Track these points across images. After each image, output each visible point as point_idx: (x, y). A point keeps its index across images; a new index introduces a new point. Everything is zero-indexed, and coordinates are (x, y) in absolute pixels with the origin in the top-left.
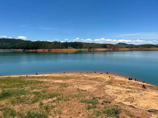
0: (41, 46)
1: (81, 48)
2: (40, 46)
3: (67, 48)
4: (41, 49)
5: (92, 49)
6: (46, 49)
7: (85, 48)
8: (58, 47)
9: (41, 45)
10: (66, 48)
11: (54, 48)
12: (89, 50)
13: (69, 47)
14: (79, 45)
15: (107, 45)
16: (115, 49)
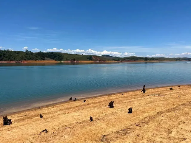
0: (5, 57)
1: (61, 60)
2: (2, 56)
3: (44, 60)
4: (5, 60)
5: (75, 61)
6: (12, 60)
7: (67, 60)
8: (31, 58)
9: (4, 55)
10: (42, 59)
11: (25, 60)
12: (72, 62)
13: (46, 58)
14: (58, 56)
15: (93, 57)
16: (101, 62)
